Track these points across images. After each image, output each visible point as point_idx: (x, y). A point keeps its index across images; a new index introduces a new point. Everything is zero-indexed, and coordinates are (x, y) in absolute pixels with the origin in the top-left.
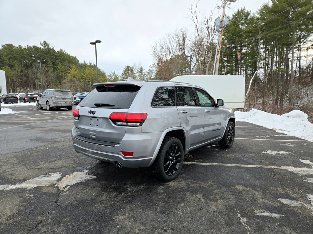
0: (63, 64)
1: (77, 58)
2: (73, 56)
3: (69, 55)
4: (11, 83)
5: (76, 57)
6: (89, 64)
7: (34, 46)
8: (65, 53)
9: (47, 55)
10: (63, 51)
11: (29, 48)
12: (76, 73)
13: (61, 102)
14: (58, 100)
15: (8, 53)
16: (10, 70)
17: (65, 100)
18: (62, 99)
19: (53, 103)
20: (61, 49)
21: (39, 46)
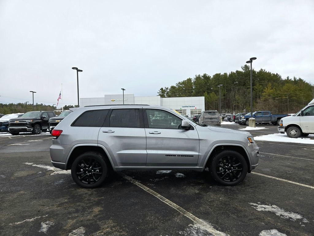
0: (262, 83)
1: (280, 75)
2: (274, 74)
3: (270, 73)
4: (215, 106)
5: (278, 74)
6: (293, 79)
7: (237, 71)
8: (265, 72)
9: (247, 78)
10: (263, 71)
11: (232, 74)
12: (272, 92)
13: (208, 121)
14: (206, 120)
15: (216, 81)
16: (216, 95)
17: (212, 120)
18: (209, 119)
19: (202, 122)
20: (261, 69)
21: (241, 70)
